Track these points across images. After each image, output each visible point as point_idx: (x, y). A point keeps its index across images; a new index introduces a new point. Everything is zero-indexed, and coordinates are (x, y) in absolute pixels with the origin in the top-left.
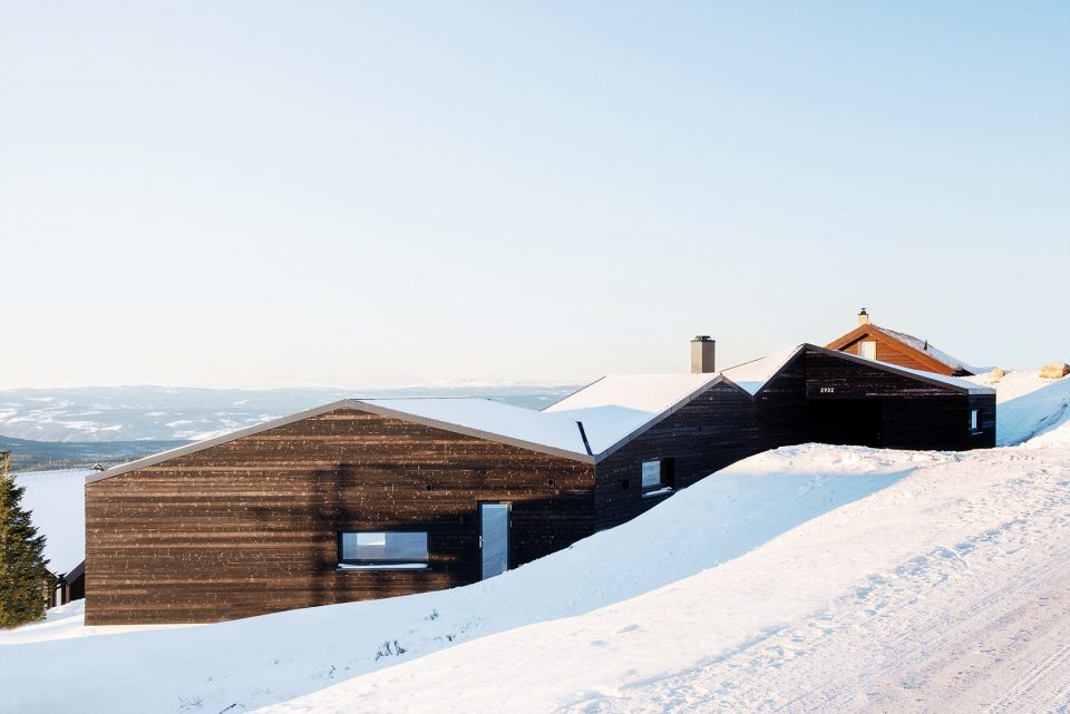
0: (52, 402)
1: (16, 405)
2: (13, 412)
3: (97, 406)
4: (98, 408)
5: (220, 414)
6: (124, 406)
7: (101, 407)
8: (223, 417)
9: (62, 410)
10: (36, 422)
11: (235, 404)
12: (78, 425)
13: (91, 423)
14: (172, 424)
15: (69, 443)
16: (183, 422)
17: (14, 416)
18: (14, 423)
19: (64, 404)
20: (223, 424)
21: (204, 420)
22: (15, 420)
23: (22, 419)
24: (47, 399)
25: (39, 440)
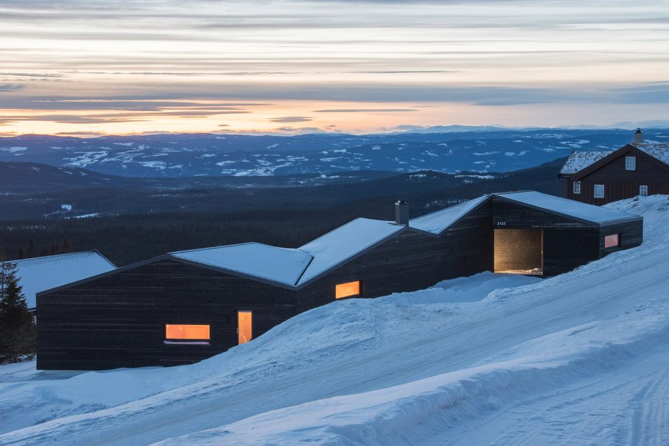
0: (133, 146)
1: (109, 148)
2: (105, 154)
3: (166, 149)
4: (166, 151)
5: (256, 156)
6: (185, 149)
7: (168, 150)
8: (259, 158)
9: (140, 152)
10: (122, 162)
11: (269, 147)
12: (151, 164)
13: (162, 163)
14: (220, 164)
15: (145, 178)
16: (229, 162)
17: (106, 157)
18: (106, 162)
19: (141, 148)
20: (259, 163)
21: (245, 161)
22: (106, 160)
23: (113, 159)
24: (129, 144)
25: (123, 175)
